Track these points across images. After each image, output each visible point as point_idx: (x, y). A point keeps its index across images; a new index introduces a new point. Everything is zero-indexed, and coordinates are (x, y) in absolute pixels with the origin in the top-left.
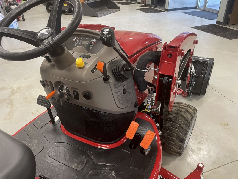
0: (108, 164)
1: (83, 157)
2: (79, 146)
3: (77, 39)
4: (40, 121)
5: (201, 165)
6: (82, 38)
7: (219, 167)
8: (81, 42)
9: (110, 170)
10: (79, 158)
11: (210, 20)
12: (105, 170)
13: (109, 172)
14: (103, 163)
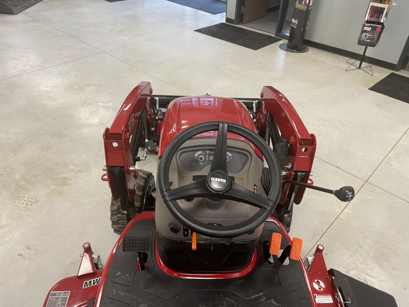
0: (261, 294)
1: (227, 299)
2: (210, 287)
3: (200, 154)
4: (119, 273)
5: (321, 248)
6: (208, 152)
7: (321, 237)
8: (209, 158)
9: (267, 300)
10: (224, 302)
11: (215, 14)
12: (262, 302)
13: (268, 302)
14: (255, 295)
